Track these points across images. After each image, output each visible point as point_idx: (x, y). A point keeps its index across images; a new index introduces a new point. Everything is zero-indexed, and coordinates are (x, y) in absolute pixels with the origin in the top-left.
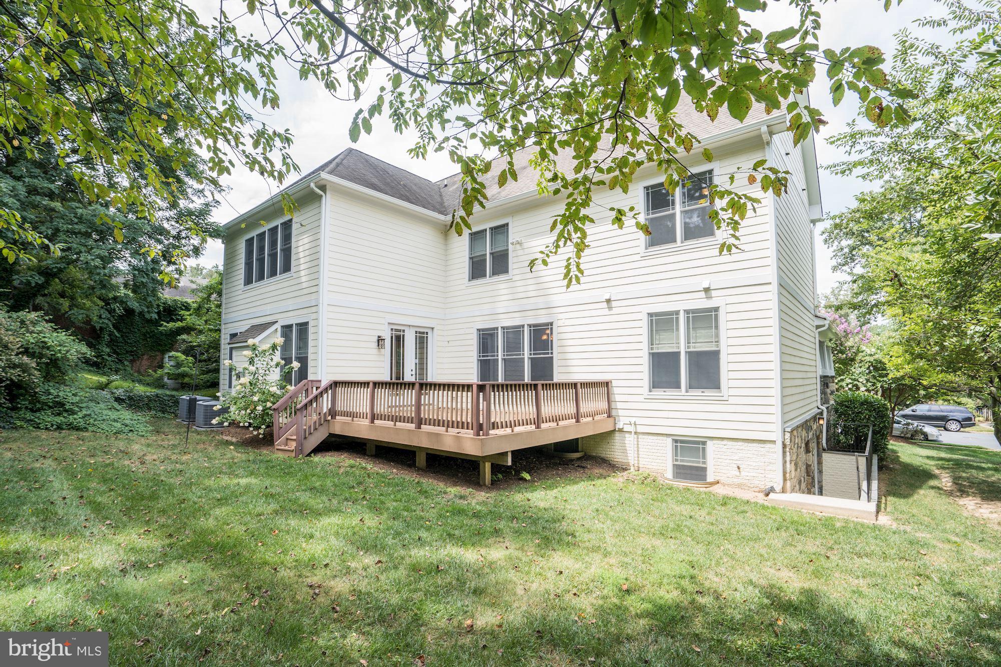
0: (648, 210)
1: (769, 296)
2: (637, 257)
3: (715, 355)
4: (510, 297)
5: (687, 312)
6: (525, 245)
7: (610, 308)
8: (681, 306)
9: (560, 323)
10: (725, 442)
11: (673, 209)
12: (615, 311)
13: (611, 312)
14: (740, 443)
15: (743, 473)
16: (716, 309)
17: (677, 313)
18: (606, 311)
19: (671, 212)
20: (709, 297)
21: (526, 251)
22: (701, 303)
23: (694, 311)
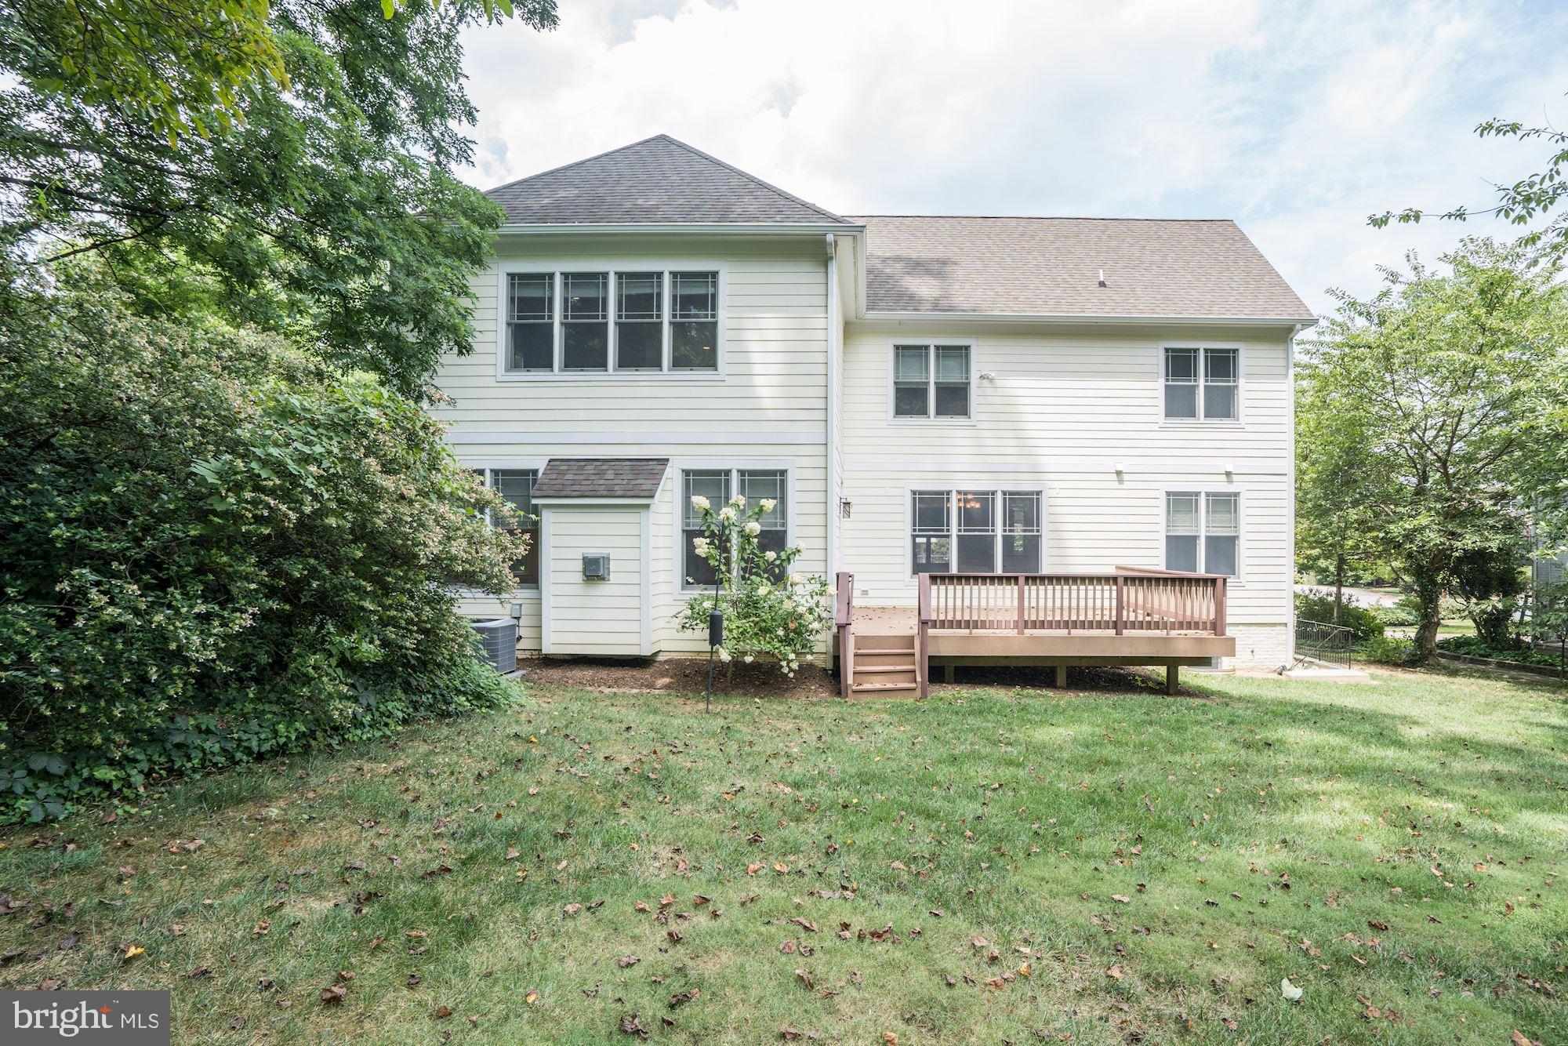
0: (1167, 375)
1: (1284, 486)
2: (1155, 427)
3: (1232, 540)
4: (973, 450)
5: (1208, 494)
6: (999, 383)
7: (1121, 481)
8: (1203, 488)
9: (1053, 493)
10: (1240, 628)
11: (1195, 381)
12: (1126, 485)
13: (1122, 486)
14: (1254, 628)
15: (1256, 657)
16: (1236, 495)
17: (1197, 494)
18: (1116, 485)
19: (1192, 383)
20: (1230, 482)
21: (1000, 392)
22: (1222, 487)
23: (1214, 494)
